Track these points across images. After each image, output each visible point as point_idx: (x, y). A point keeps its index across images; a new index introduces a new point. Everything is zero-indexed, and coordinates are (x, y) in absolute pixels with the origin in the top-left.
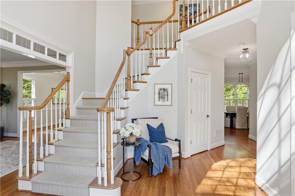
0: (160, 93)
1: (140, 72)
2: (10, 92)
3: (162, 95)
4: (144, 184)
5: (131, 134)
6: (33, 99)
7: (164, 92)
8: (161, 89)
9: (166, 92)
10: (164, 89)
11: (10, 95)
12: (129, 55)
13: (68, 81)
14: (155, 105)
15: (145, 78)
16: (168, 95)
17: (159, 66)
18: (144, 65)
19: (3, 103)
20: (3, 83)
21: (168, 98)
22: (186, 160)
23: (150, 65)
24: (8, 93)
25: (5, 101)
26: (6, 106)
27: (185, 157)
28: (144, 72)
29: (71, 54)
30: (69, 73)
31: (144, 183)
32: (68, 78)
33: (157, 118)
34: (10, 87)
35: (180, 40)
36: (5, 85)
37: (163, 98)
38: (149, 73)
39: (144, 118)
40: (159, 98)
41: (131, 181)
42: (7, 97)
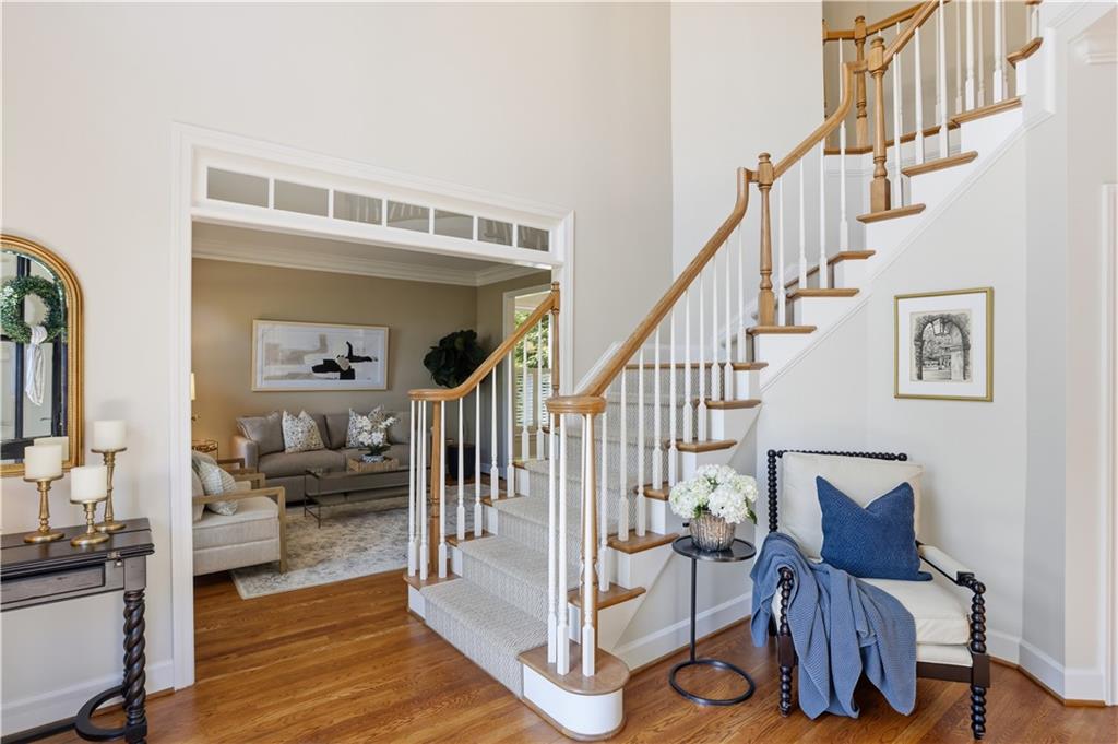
0: (925, 336)
1: (823, 252)
3: (936, 347)
4: (734, 729)
5: (703, 509)
7: (942, 334)
8: (931, 320)
9: (956, 331)
10: (947, 320)
12: (765, 187)
13: (556, 310)
14: (898, 396)
15: (848, 273)
16: (966, 347)
17: (919, 209)
18: (843, 216)
20: (471, 329)
21: (966, 364)
22: (1069, 711)
23: (873, 211)
27: (1069, 693)
28: (844, 248)
29: (563, 223)
30: (558, 284)
31: (737, 727)
32: (553, 301)
33: (903, 458)
35: (1037, 44)
36: (476, 333)
37: (942, 361)
38: (869, 248)
39: (823, 453)
40: (920, 363)
41: (701, 701)
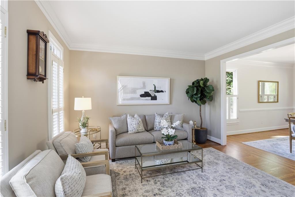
2: (213, 88)
6: (235, 96)
11: (213, 90)
19: (206, 101)
20: (206, 77)
24: (211, 88)
25: (209, 98)
26: (209, 104)
34: (213, 81)
36: (208, 79)
42: (210, 93)
